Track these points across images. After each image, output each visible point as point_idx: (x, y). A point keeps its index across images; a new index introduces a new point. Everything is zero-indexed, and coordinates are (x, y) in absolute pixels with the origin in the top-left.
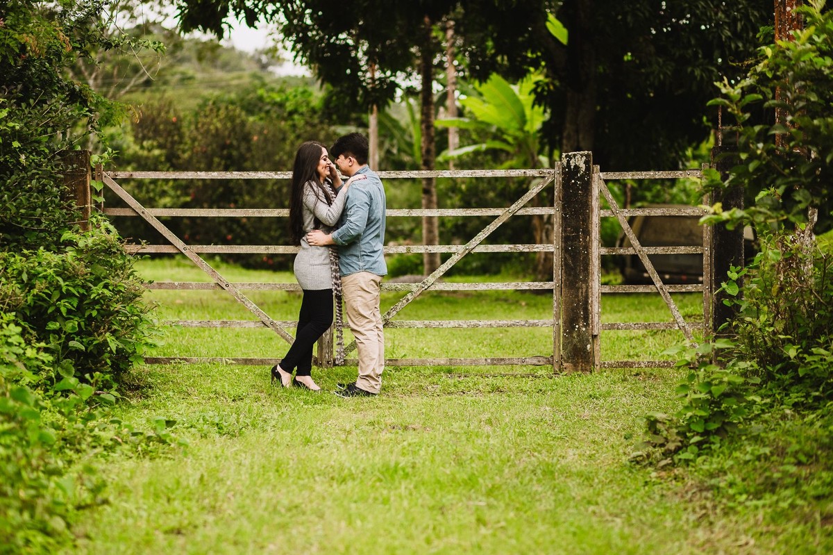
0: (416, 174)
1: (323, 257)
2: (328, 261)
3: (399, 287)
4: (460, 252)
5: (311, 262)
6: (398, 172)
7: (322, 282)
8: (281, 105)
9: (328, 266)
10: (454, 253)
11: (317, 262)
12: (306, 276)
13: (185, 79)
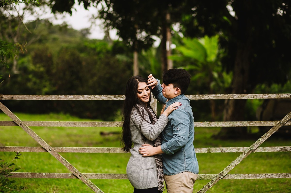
0: (214, 97)
1: (150, 163)
2: (154, 165)
3: (203, 177)
4: (246, 152)
5: (141, 168)
6: (201, 95)
7: (151, 183)
8: (94, 49)
9: (154, 170)
10: (242, 153)
11: (146, 167)
12: (138, 179)
13: (55, 40)
